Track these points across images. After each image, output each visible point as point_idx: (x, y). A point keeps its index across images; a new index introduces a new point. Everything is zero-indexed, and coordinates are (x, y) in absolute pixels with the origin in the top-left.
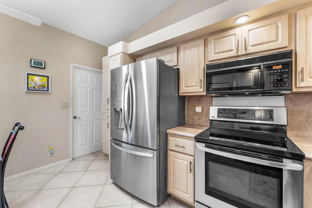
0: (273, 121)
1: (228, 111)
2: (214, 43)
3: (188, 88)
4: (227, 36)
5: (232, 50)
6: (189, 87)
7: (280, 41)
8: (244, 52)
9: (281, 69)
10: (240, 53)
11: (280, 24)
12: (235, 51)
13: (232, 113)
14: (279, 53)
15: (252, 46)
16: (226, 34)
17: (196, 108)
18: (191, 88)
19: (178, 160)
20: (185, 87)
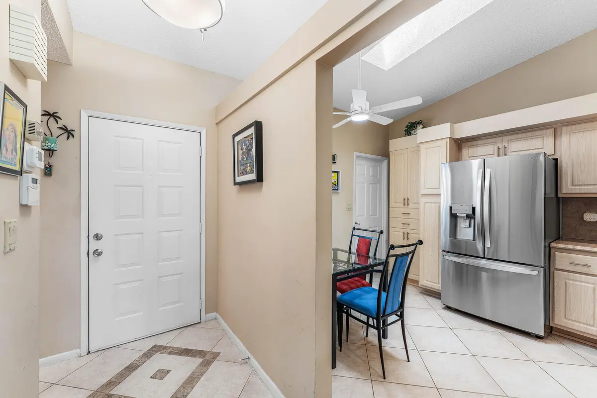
3: (578, 188)
6: (581, 185)
17: (584, 214)
18: (586, 187)
19: (574, 282)
20: (573, 185)
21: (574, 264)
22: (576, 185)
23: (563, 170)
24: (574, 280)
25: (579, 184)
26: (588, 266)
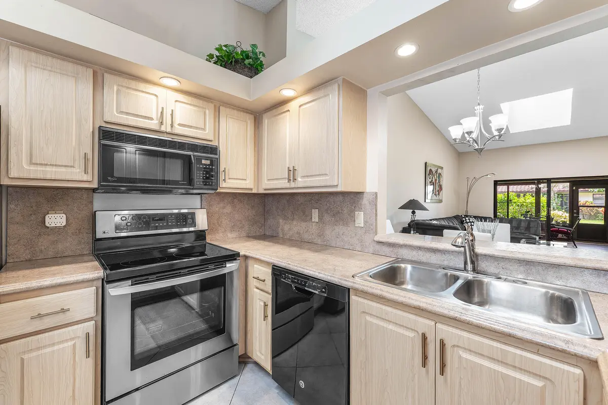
0: (195, 226)
1: (145, 218)
2: (118, 91)
3: (44, 169)
4: (143, 92)
5: (152, 119)
6: (46, 165)
7: (207, 132)
8: (169, 130)
9: (209, 165)
10: (163, 128)
11: (207, 112)
12: (155, 122)
13: (143, 221)
14: (207, 145)
15: (179, 125)
16: (133, 84)
17: (47, 217)
18: (54, 169)
19: (40, 352)
20: (31, 163)
21: (40, 316)
22: (37, 164)
23: (13, 131)
24: (38, 349)
25: (43, 162)
26: (63, 311)
